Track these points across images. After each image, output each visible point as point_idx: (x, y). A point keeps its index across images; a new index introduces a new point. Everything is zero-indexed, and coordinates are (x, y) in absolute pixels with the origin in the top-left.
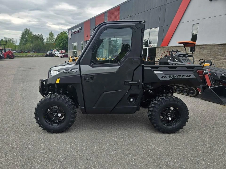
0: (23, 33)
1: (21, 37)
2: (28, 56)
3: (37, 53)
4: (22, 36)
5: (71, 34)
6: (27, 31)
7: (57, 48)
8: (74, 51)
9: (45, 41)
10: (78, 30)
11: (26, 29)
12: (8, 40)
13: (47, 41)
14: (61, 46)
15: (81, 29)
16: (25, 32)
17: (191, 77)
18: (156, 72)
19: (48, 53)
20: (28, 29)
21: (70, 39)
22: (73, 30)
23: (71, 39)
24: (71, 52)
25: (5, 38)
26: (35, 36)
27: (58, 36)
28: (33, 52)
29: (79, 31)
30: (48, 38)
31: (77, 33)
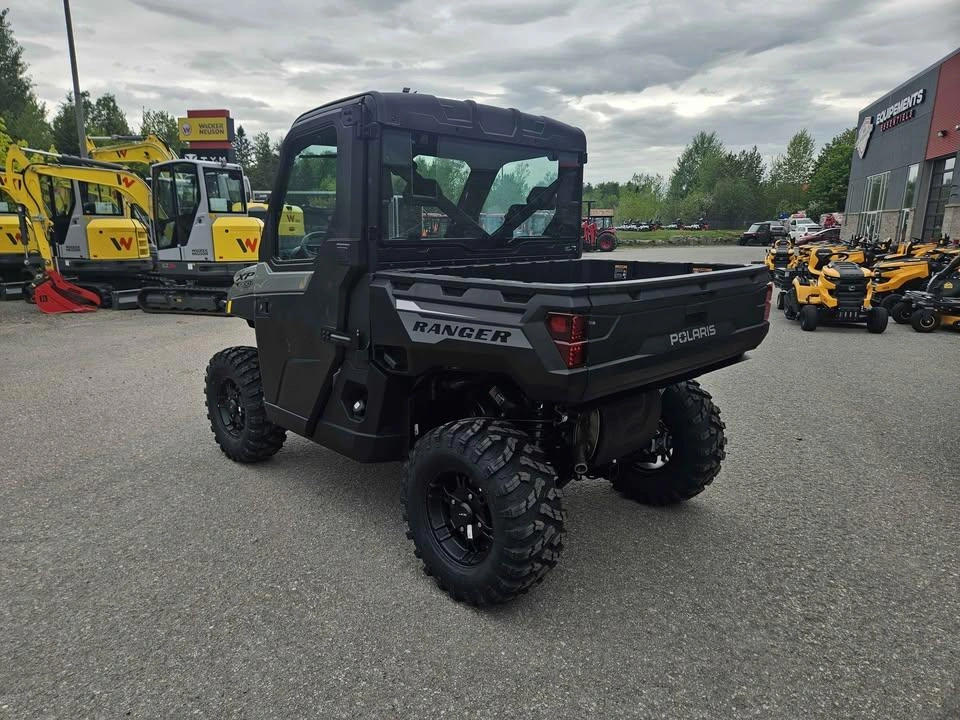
0: (689, 155)
1: (678, 168)
2: (670, 242)
3: (710, 229)
4: (682, 165)
5: (871, 134)
6: (703, 143)
7: (813, 205)
8: (869, 213)
9: (766, 177)
10: (904, 109)
11: (702, 134)
12: (644, 183)
13: (774, 178)
14: (834, 194)
15: (919, 101)
16: (696, 147)
17: (510, 342)
18: (401, 304)
19: (753, 229)
20: (708, 134)
21: (861, 155)
22: (883, 113)
23: (867, 156)
24: (856, 219)
25: (635, 177)
26: (730, 158)
27: (829, 150)
28: (696, 226)
29: (911, 113)
30: (782, 161)
31: (899, 122)
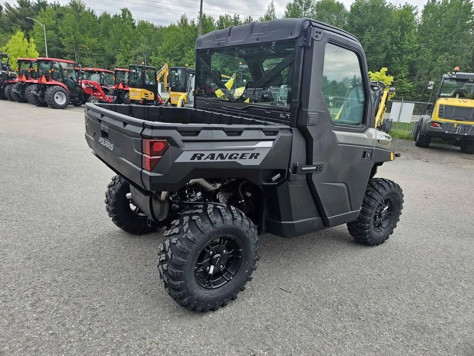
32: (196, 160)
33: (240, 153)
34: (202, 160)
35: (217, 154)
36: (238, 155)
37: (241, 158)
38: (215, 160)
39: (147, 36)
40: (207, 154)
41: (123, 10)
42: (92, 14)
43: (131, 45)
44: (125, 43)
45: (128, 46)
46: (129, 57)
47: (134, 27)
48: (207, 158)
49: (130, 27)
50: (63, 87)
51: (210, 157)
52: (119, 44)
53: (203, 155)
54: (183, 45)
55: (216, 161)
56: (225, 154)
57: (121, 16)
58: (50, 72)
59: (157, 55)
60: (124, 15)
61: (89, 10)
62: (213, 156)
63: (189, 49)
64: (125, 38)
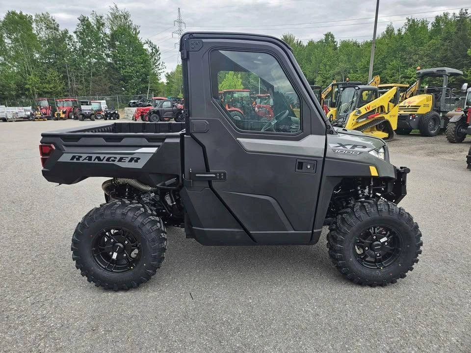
32: (75, 160)
33: (118, 157)
34: (81, 161)
35: (94, 156)
36: (116, 158)
37: (119, 161)
38: (92, 162)
39: (347, 55)
40: (84, 156)
41: (326, 35)
42: (299, 44)
43: (330, 67)
44: (325, 65)
45: (328, 67)
46: (327, 78)
47: (335, 48)
48: (85, 159)
49: (330, 50)
50: (240, 112)
51: (88, 158)
52: (319, 67)
53: (81, 157)
54: (385, 57)
55: (94, 162)
56: (102, 156)
57: (324, 41)
58: (231, 100)
59: (356, 72)
60: (327, 39)
61: (297, 42)
62: (90, 158)
63: (392, 61)
64: (325, 60)
